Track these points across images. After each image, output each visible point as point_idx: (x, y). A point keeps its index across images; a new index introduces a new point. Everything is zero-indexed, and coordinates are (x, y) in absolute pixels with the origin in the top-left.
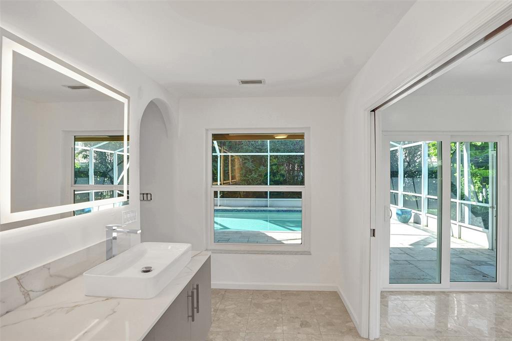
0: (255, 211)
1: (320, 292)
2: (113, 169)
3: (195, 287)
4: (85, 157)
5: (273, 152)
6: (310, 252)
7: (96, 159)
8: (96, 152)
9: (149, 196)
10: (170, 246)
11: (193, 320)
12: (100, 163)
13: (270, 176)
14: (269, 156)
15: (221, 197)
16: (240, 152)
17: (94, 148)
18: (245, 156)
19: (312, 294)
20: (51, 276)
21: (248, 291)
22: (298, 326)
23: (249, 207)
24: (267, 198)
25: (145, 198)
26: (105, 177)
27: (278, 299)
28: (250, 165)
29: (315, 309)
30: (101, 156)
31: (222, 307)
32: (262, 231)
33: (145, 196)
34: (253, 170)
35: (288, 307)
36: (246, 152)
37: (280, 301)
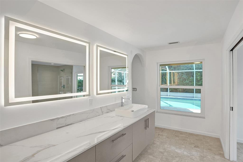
0: (187, 99)
1: (209, 137)
2: (124, 79)
3: (147, 119)
4: (114, 74)
5: (198, 70)
6: (205, 117)
7: (118, 75)
8: (118, 72)
9: (136, 89)
10: (139, 105)
11: (146, 129)
12: (120, 76)
13: (195, 82)
14: (195, 72)
15: (170, 92)
16: (179, 70)
17: (117, 71)
18: (182, 72)
19: (204, 137)
20: (107, 109)
21: (174, 130)
22: (193, 146)
23: (184, 97)
24: (194, 93)
25: (134, 90)
26: (121, 82)
27: (187, 135)
28: (185, 76)
29: (204, 143)
30: (120, 74)
31: (161, 134)
32: (188, 109)
33: (134, 89)
34: (186, 79)
35: (191, 139)
36: (183, 70)
37: (187, 136)
